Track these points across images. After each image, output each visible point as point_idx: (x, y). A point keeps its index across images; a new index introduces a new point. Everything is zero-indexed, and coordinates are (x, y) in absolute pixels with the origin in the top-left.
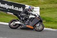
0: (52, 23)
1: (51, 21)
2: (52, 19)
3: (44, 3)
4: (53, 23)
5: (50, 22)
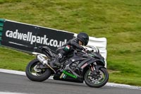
0: (135, 75)
1: (134, 72)
2: (137, 67)
3: (131, 39)
4: (138, 77)
5: (130, 74)
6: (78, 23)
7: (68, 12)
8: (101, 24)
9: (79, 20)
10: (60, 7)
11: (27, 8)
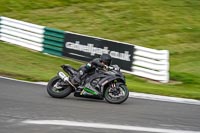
6: (127, 26)
7: (116, 14)
8: (148, 26)
9: (128, 23)
10: (108, 10)
11: (76, 12)
